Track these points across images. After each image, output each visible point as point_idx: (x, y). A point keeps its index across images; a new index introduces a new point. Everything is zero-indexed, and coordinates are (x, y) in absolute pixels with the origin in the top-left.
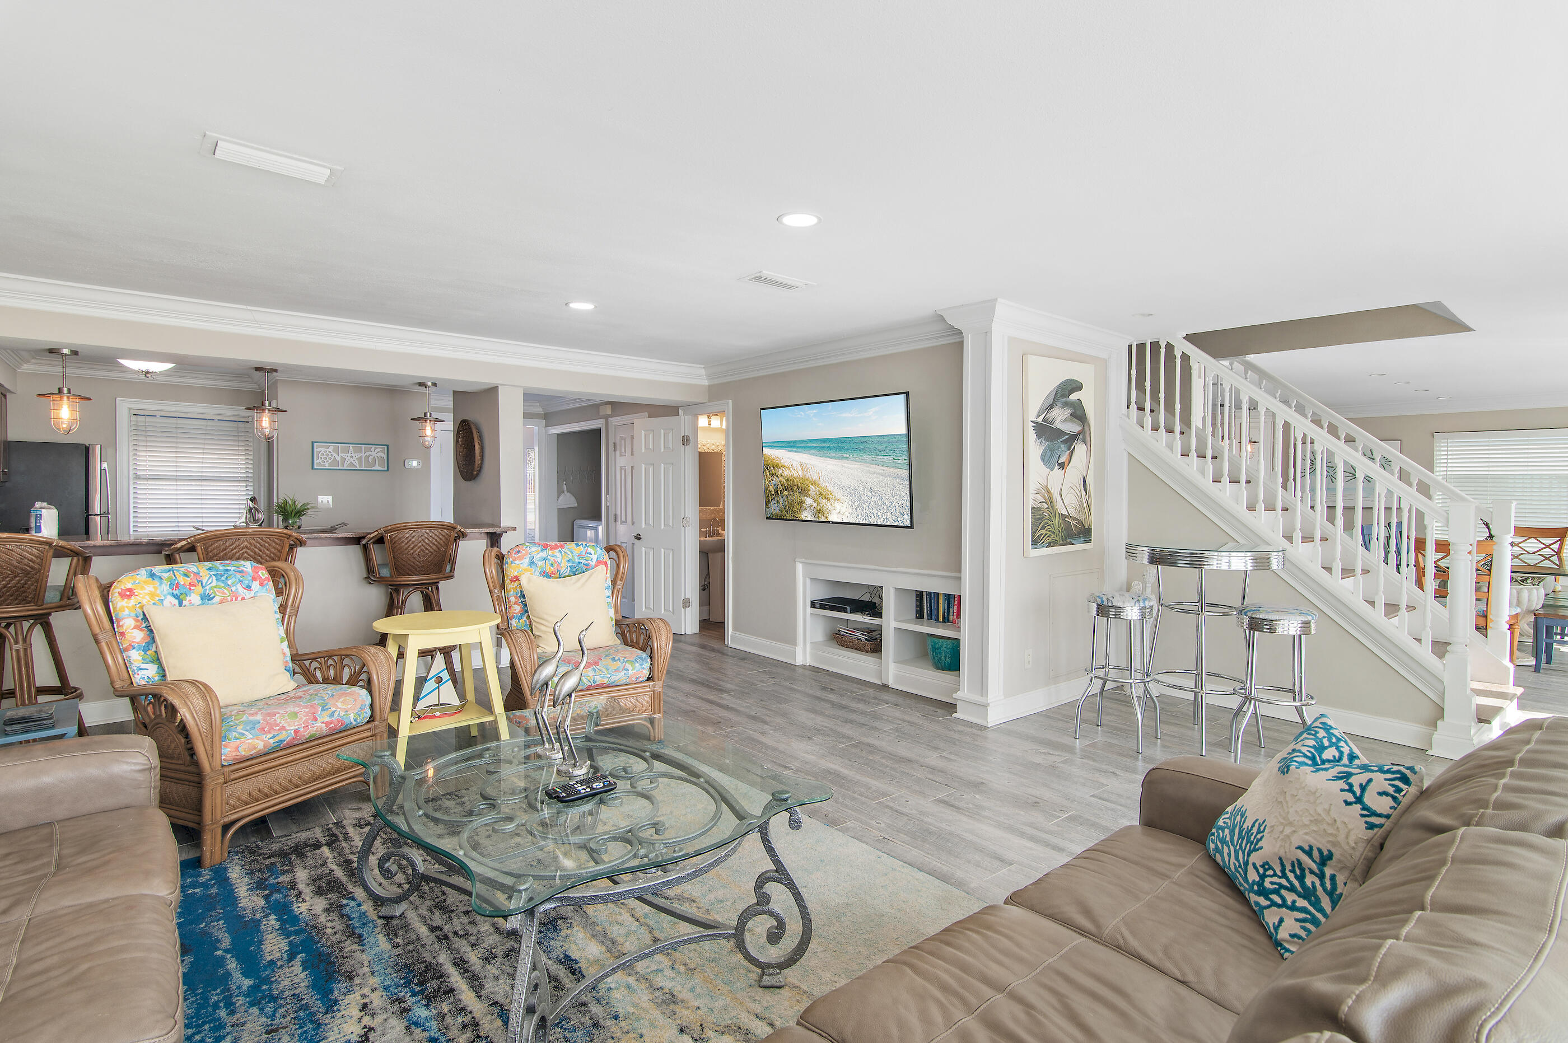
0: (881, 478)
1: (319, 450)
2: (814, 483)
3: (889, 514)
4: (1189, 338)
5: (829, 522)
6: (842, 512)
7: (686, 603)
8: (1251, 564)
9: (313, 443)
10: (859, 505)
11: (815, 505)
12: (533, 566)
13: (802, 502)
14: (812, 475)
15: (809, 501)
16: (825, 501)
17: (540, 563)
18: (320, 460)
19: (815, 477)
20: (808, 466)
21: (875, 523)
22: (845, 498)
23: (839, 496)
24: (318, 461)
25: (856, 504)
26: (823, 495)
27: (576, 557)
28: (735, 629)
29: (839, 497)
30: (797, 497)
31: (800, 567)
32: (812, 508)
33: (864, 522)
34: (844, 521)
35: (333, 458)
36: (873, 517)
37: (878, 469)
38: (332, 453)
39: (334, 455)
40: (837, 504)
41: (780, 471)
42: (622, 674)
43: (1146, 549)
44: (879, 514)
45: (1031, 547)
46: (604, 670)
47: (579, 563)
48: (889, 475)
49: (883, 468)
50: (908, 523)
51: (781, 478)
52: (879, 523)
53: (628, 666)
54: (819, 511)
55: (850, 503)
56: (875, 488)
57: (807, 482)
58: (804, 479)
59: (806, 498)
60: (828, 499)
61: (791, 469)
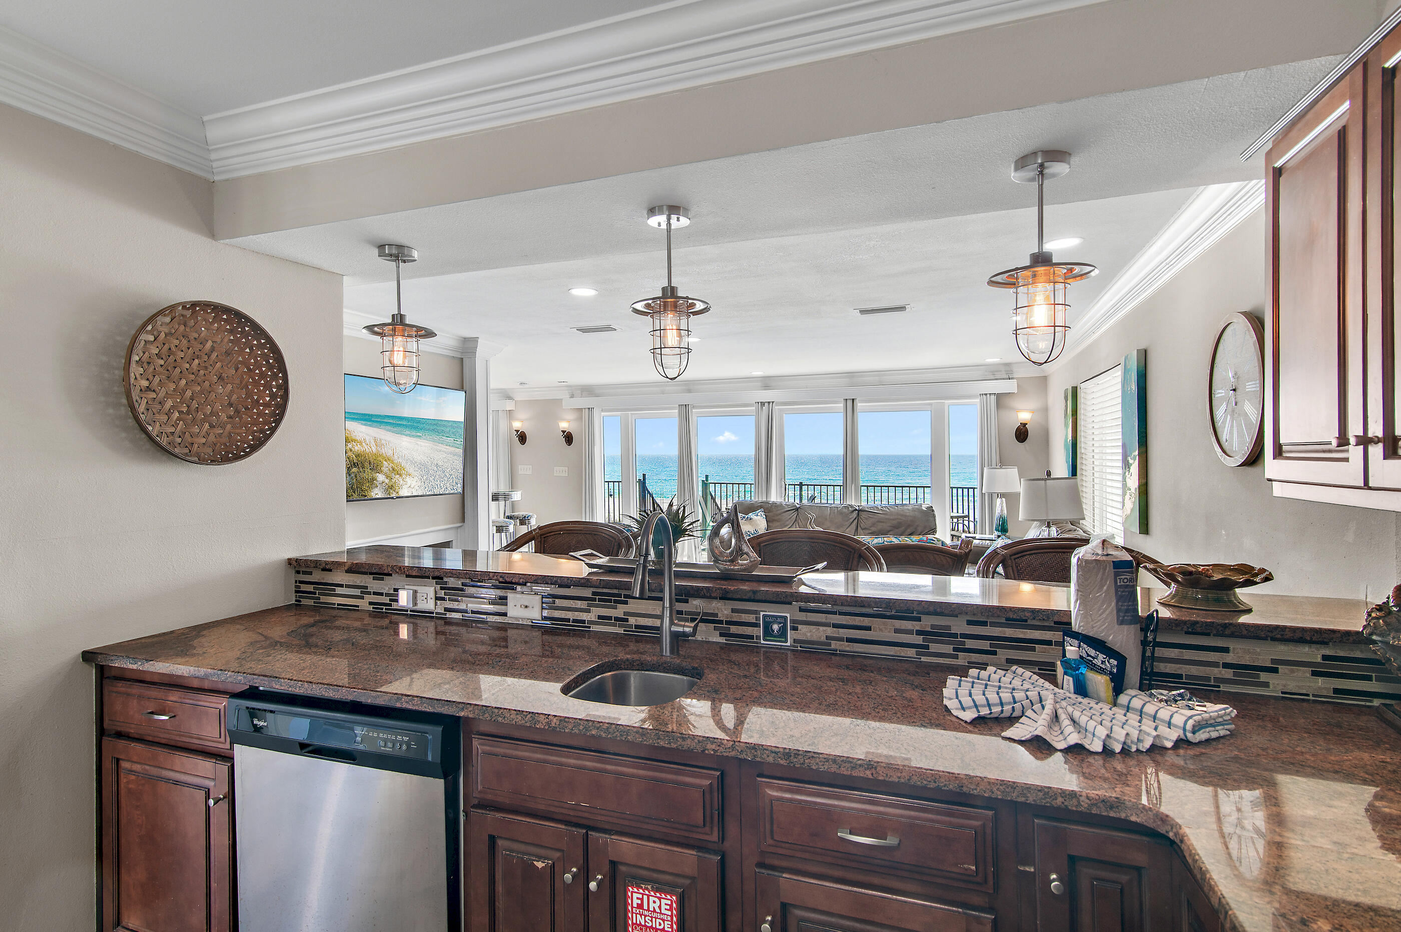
2: (387, 459)
10: (427, 479)
11: (387, 481)
13: (374, 479)
14: (387, 451)
15: (381, 477)
16: (397, 476)
19: (390, 453)
20: (383, 442)
22: (415, 473)
23: (411, 471)
25: (425, 478)
26: (396, 471)
30: (368, 474)
32: (384, 484)
40: (408, 479)
48: (451, 453)
50: (460, 489)
54: (391, 487)
55: (420, 477)
56: (440, 464)
57: (380, 458)
58: (377, 455)
59: (378, 474)
60: (400, 475)
61: (364, 444)
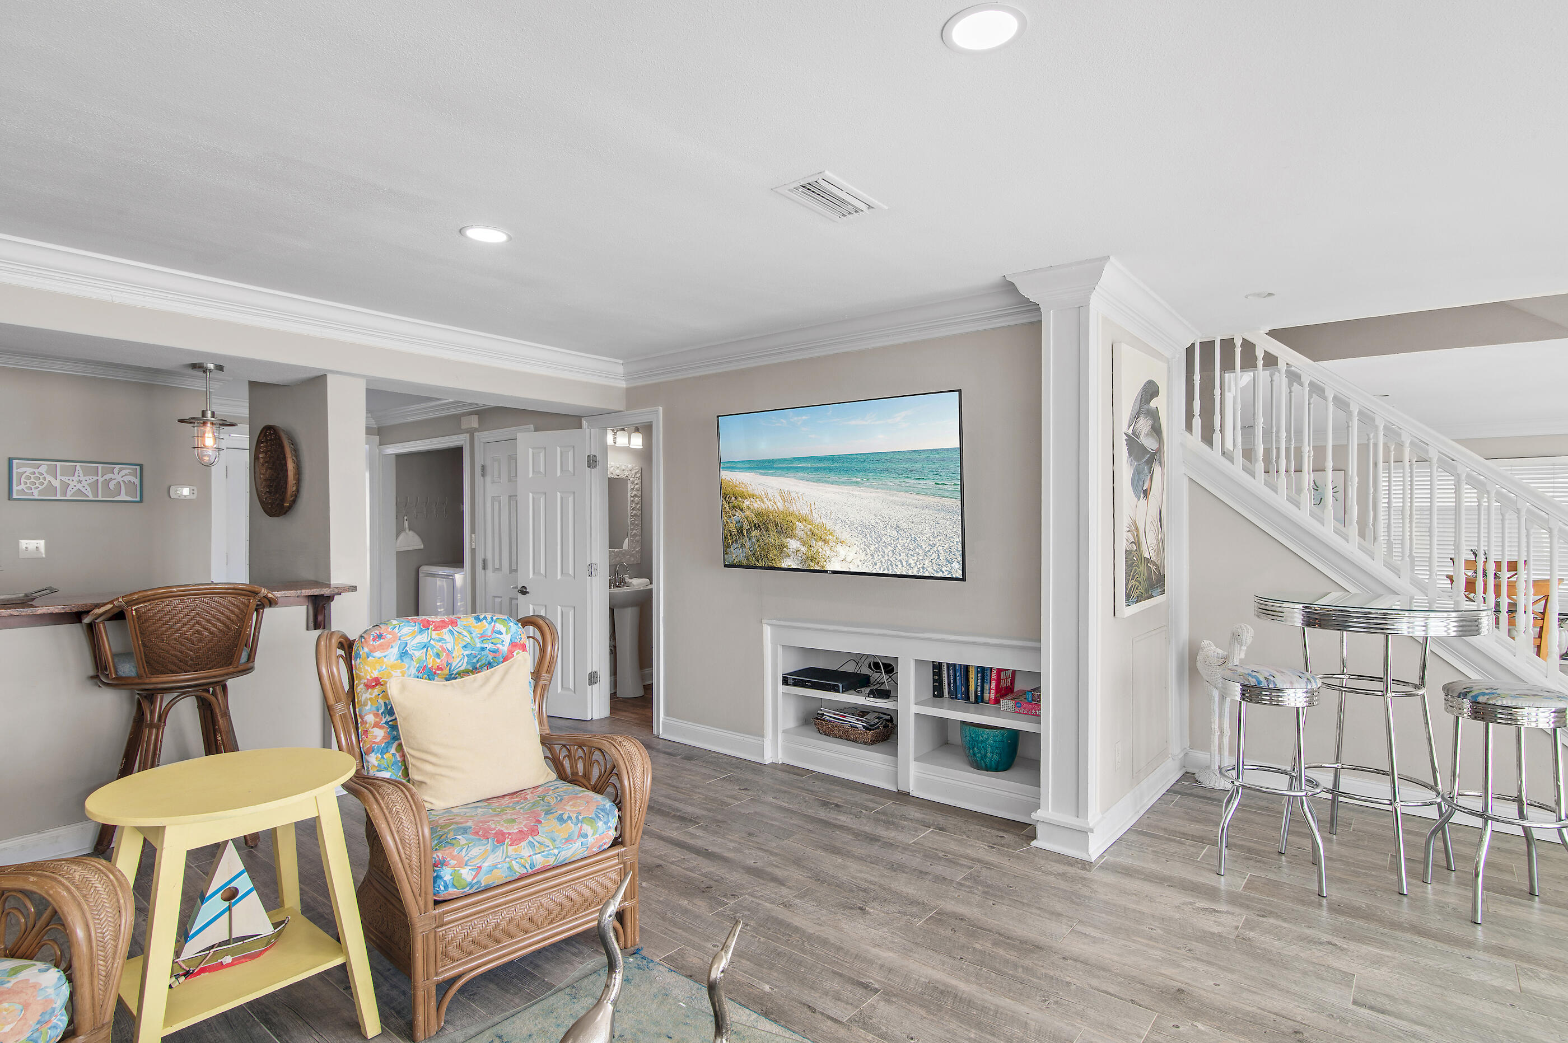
0: (914, 511)
1: (21, 470)
2: (802, 519)
3: (927, 562)
4: (1273, 334)
5: (826, 572)
6: (849, 559)
7: (593, 678)
8: (1455, 629)
9: (10, 461)
10: (876, 550)
11: (804, 549)
12: (406, 660)
13: (783, 546)
14: (800, 508)
15: (793, 544)
16: (820, 543)
17: (418, 654)
18: (22, 486)
19: (805, 510)
20: (793, 495)
21: (905, 574)
22: (854, 540)
23: (845, 535)
24: (20, 488)
25: (872, 548)
26: (817, 535)
27: (477, 640)
28: (667, 713)
29: (843, 538)
30: (773, 538)
31: (768, 631)
32: (800, 552)
33: (886, 572)
34: (852, 571)
35: (46, 483)
36: (900, 566)
37: (910, 498)
38: (45, 475)
39: (49, 478)
40: (839, 548)
41: (747, 503)
42: (578, 844)
43: (1300, 606)
44: (911, 561)
45: (1125, 604)
46: (548, 842)
47: (483, 649)
48: (928, 507)
49: (917, 497)
50: (959, 574)
51: (748, 513)
52: (910, 574)
53: (587, 828)
54: (812, 559)
55: (863, 546)
56: (904, 526)
57: (790, 518)
58: (787, 514)
59: (789, 539)
60: (826, 542)
61: (765, 499)
